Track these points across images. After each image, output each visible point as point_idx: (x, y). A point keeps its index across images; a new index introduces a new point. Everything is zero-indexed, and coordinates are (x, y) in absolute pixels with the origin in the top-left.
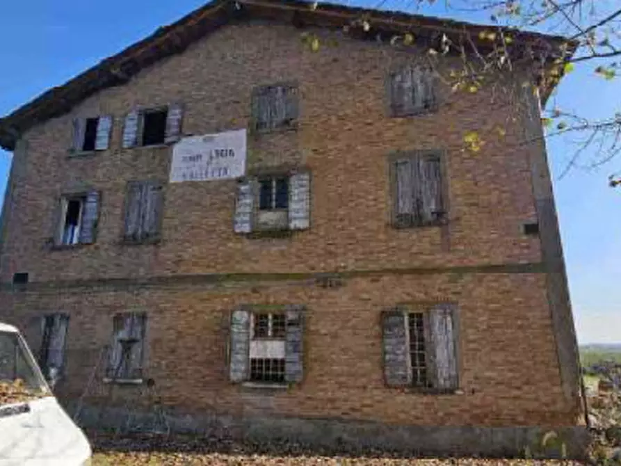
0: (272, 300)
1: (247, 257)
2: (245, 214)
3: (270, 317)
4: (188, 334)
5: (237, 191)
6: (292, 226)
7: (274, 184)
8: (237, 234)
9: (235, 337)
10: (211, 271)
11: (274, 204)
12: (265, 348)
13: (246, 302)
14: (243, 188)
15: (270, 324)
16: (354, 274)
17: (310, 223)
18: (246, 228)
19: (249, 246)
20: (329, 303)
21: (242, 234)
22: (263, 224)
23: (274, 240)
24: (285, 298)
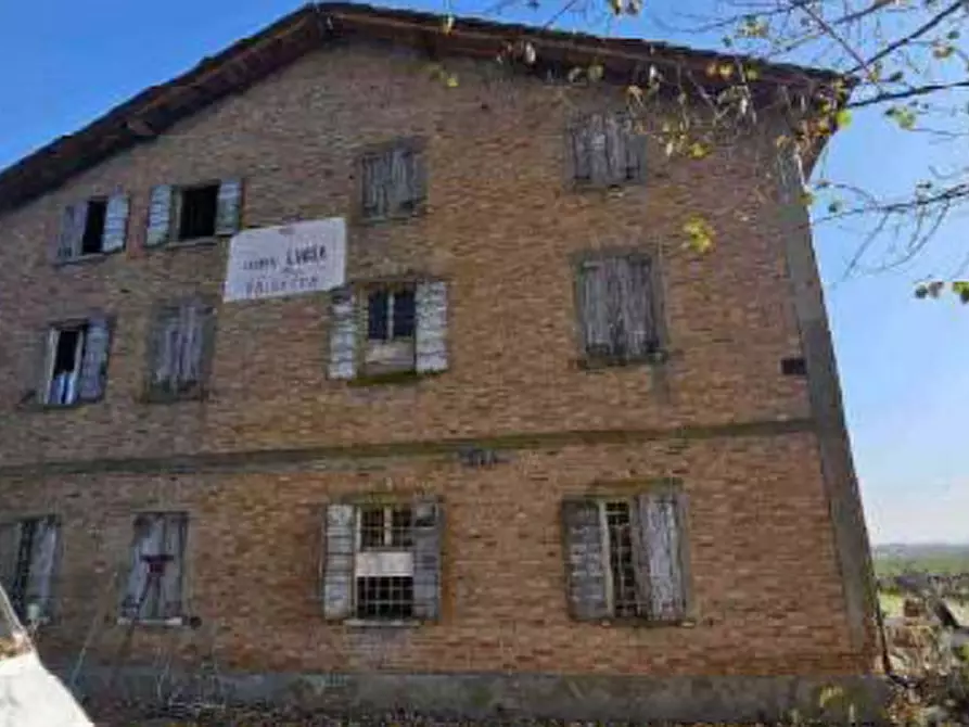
0: (389, 484)
2: (345, 348)
3: (387, 514)
4: (255, 543)
5: (331, 314)
6: (420, 367)
8: (332, 380)
9: (332, 545)
11: (391, 331)
12: (380, 563)
13: (348, 490)
15: (388, 524)
17: (449, 363)
18: (347, 371)
19: (352, 398)
21: (341, 380)
22: (375, 363)
23: (392, 388)
24: (410, 481)
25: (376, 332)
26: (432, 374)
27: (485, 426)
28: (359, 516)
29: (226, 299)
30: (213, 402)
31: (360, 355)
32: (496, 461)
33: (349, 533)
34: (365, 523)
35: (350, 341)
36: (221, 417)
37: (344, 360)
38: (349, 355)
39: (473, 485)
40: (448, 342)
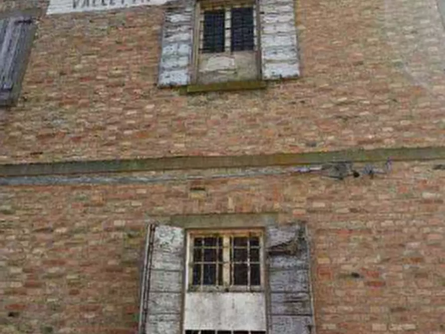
0: (231, 204)
1: (181, 126)
2: (179, 56)
3: (226, 241)
4: (50, 277)
5: (166, 23)
6: (267, 73)
7: (228, 16)
8: (162, 88)
9: (156, 280)
10: (110, 153)
11: (228, 43)
12: (218, 309)
13: (179, 209)
14: (175, 18)
15: (226, 256)
16: (401, 154)
17: (301, 68)
18: (181, 78)
19: (186, 107)
20: (353, 210)
21: (172, 87)
22: (215, 73)
23: (233, 98)
24: (258, 202)
25: (212, 45)
26: (282, 80)
27: (350, 138)
28: (190, 242)
29: (49, 12)
30: (21, 110)
31: (194, 65)
32: (371, 174)
33: (177, 266)
34: (197, 255)
35: (184, 49)
36: (27, 125)
37: (177, 67)
38: (183, 62)
39: (342, 207)
40: (297, 49)
